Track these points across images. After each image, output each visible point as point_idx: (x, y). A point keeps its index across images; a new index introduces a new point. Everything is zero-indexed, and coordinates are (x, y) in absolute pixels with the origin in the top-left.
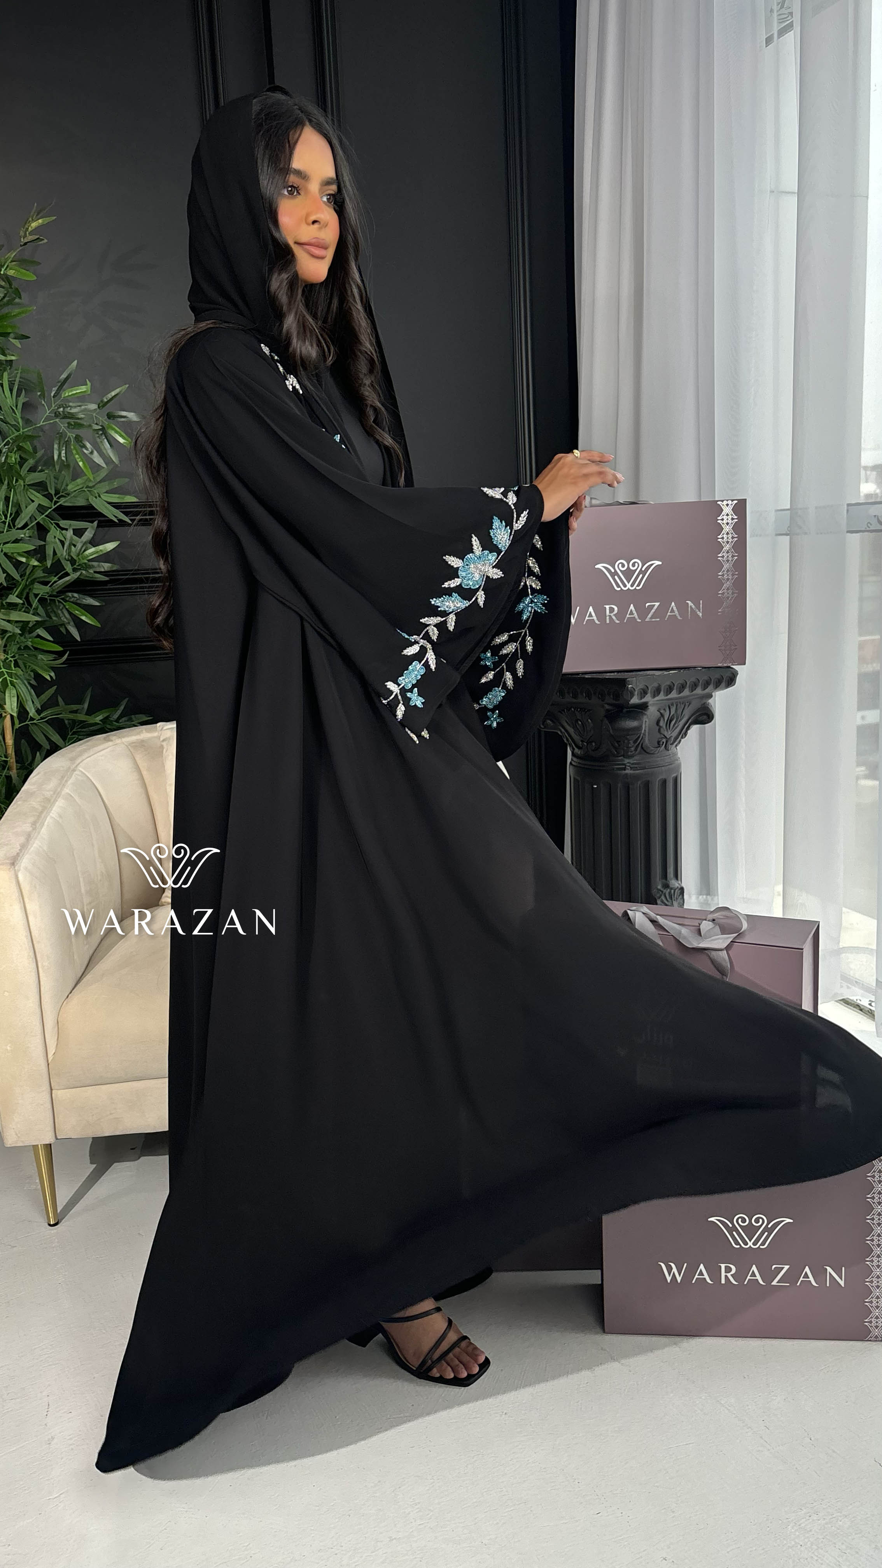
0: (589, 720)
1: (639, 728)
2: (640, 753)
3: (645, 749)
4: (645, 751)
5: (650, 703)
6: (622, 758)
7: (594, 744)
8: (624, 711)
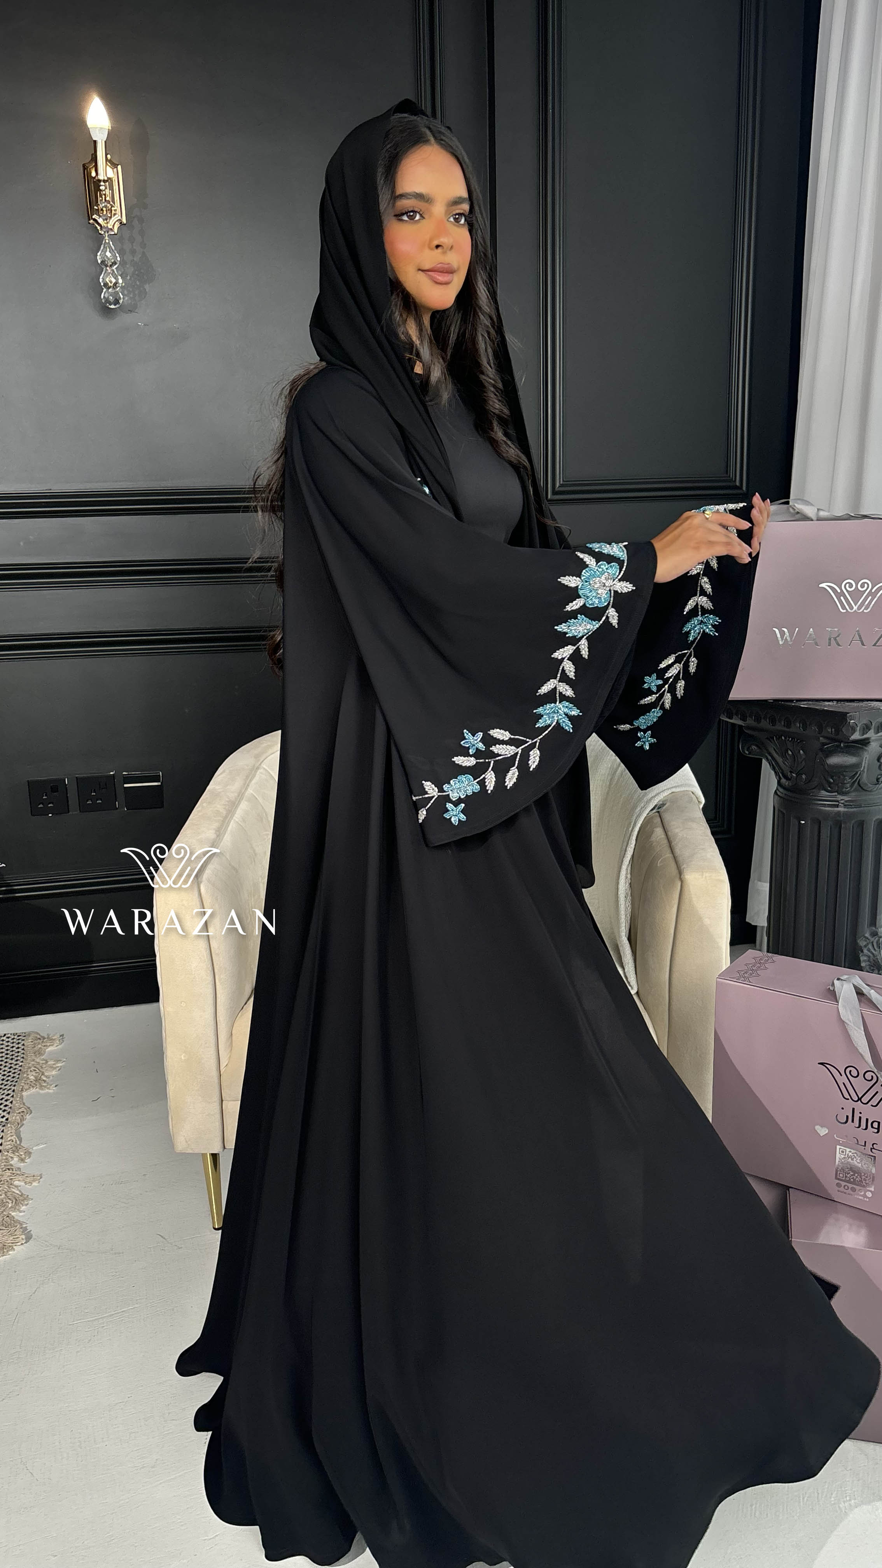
0: (801, 751)
1: (857, 765)
2: (855, 790)
3: (862, 786)
4: (862, 788)
5: (873, 738)
6: (836, 794)
7: (804, 776)
8: (842, 745)
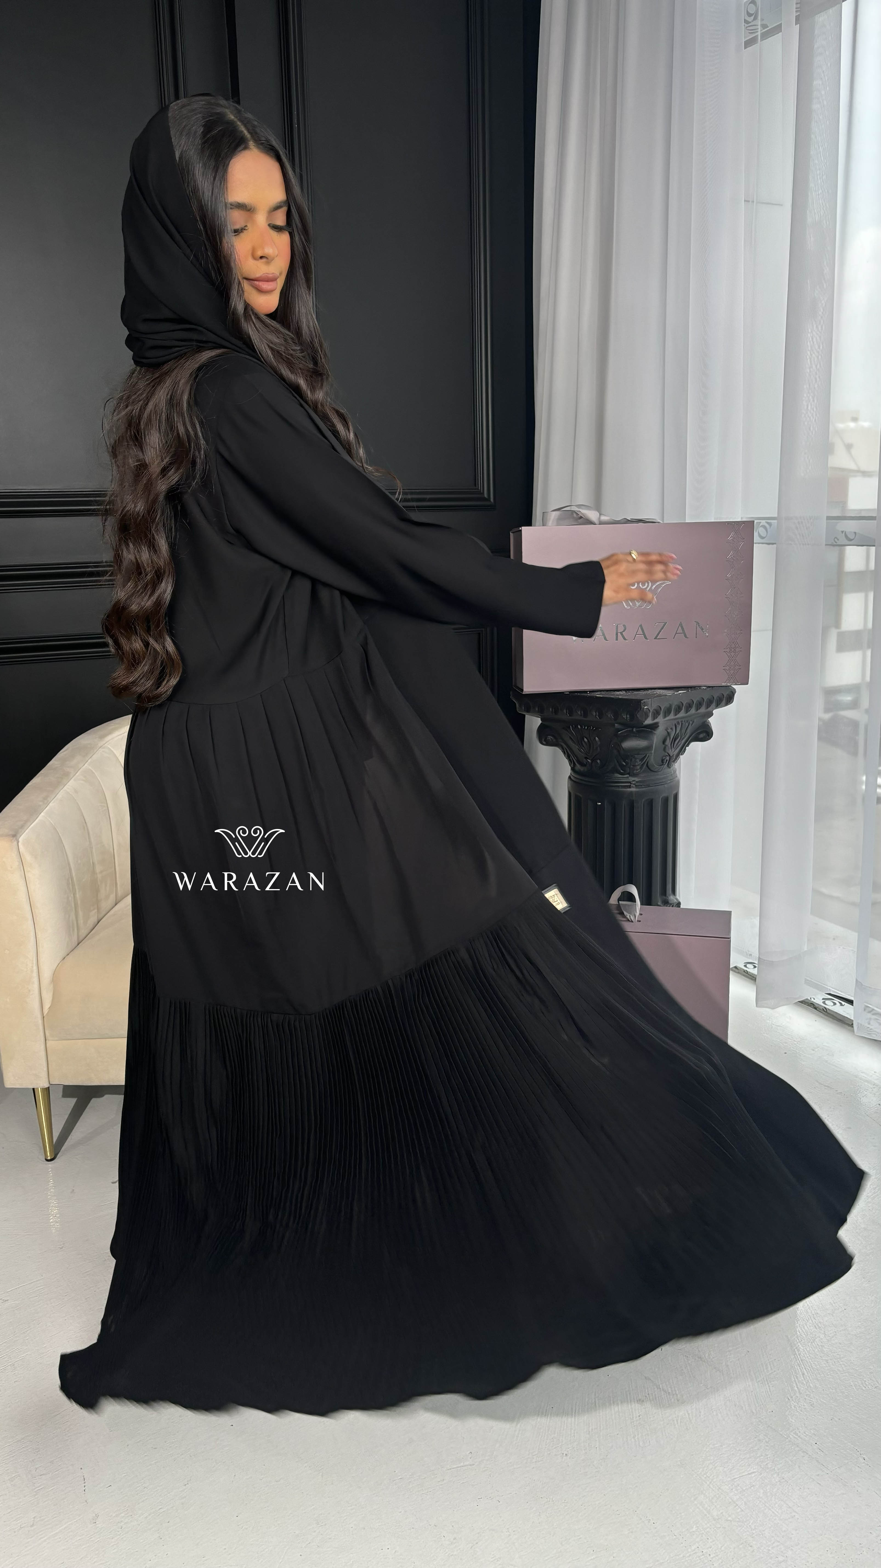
0: (597, 738)
2: (645, 771)
4: (650, 769)
5: (660, 723)
6: (628, 776)
7: (600, 762)
8: (634, 730)
